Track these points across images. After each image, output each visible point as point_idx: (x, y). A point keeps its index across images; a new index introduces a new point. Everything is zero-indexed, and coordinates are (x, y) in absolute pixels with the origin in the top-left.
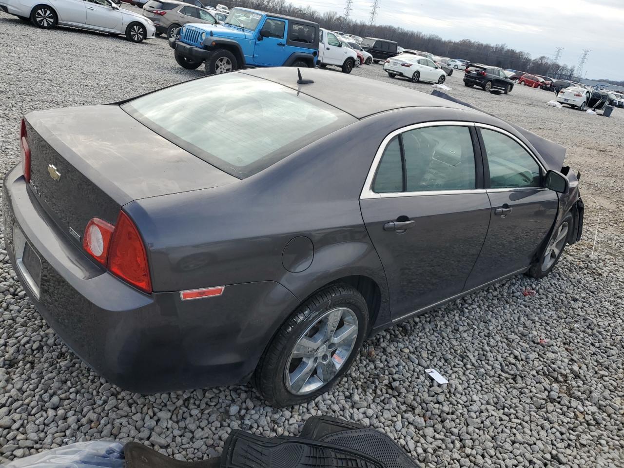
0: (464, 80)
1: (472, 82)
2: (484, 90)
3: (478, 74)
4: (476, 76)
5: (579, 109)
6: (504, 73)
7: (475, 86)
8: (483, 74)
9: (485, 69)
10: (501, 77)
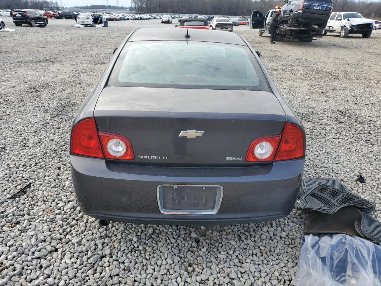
0: (14, 22)
1: (20, 22)
2: (31, 26)
3: (22, 16)
4: (21, 18)
5: (91, 26)
6: (38, 12)
7: (23, 25)
8: (26, 15)
9: (25, 12)
10: (38, 16)
